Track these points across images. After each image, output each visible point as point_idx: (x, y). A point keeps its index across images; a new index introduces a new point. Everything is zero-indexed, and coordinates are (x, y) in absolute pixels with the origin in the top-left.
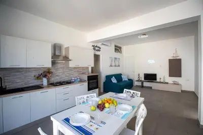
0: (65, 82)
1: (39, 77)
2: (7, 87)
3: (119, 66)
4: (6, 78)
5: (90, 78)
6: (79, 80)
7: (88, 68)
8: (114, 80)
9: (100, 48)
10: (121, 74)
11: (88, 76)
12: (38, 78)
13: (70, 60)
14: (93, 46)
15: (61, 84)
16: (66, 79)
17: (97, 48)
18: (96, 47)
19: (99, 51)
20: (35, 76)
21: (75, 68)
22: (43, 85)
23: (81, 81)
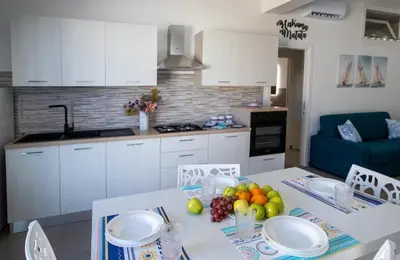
0: (190, 125)
1: (132, 109)
2: (76, 125)
3: (379, 84)
4: (75, 108)
5: (259, 120)
6: (229, 122)
7: (259, 90)
8: (349, 133)
9: (306, 28)
10: (386, 115)
11: (253, 114)
12: (130, 111)
13: (205, 68)
14: (280, 23)
15: (176, 128)
16: (195, 118)
17: (293, 30)
18: (291, 25)
19: (302, 36)
20: (125, 107)
21: (221, 89)
22: (139, 127)
23: (234, 126)
